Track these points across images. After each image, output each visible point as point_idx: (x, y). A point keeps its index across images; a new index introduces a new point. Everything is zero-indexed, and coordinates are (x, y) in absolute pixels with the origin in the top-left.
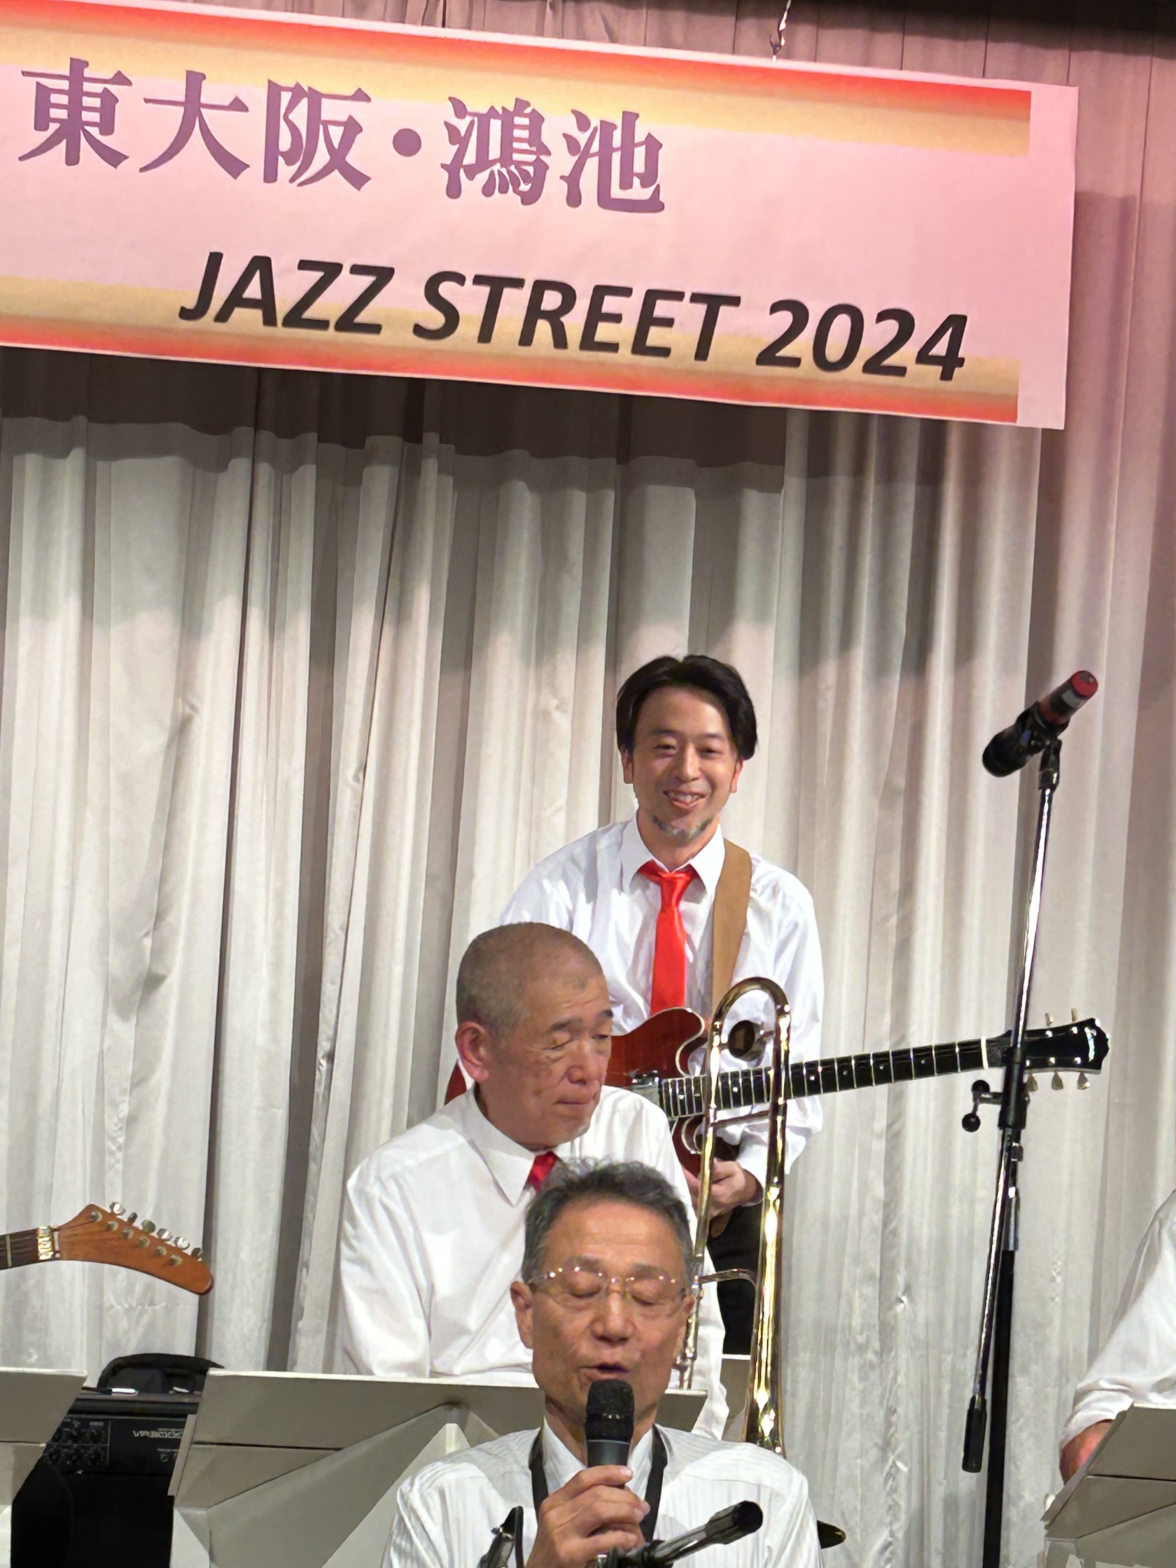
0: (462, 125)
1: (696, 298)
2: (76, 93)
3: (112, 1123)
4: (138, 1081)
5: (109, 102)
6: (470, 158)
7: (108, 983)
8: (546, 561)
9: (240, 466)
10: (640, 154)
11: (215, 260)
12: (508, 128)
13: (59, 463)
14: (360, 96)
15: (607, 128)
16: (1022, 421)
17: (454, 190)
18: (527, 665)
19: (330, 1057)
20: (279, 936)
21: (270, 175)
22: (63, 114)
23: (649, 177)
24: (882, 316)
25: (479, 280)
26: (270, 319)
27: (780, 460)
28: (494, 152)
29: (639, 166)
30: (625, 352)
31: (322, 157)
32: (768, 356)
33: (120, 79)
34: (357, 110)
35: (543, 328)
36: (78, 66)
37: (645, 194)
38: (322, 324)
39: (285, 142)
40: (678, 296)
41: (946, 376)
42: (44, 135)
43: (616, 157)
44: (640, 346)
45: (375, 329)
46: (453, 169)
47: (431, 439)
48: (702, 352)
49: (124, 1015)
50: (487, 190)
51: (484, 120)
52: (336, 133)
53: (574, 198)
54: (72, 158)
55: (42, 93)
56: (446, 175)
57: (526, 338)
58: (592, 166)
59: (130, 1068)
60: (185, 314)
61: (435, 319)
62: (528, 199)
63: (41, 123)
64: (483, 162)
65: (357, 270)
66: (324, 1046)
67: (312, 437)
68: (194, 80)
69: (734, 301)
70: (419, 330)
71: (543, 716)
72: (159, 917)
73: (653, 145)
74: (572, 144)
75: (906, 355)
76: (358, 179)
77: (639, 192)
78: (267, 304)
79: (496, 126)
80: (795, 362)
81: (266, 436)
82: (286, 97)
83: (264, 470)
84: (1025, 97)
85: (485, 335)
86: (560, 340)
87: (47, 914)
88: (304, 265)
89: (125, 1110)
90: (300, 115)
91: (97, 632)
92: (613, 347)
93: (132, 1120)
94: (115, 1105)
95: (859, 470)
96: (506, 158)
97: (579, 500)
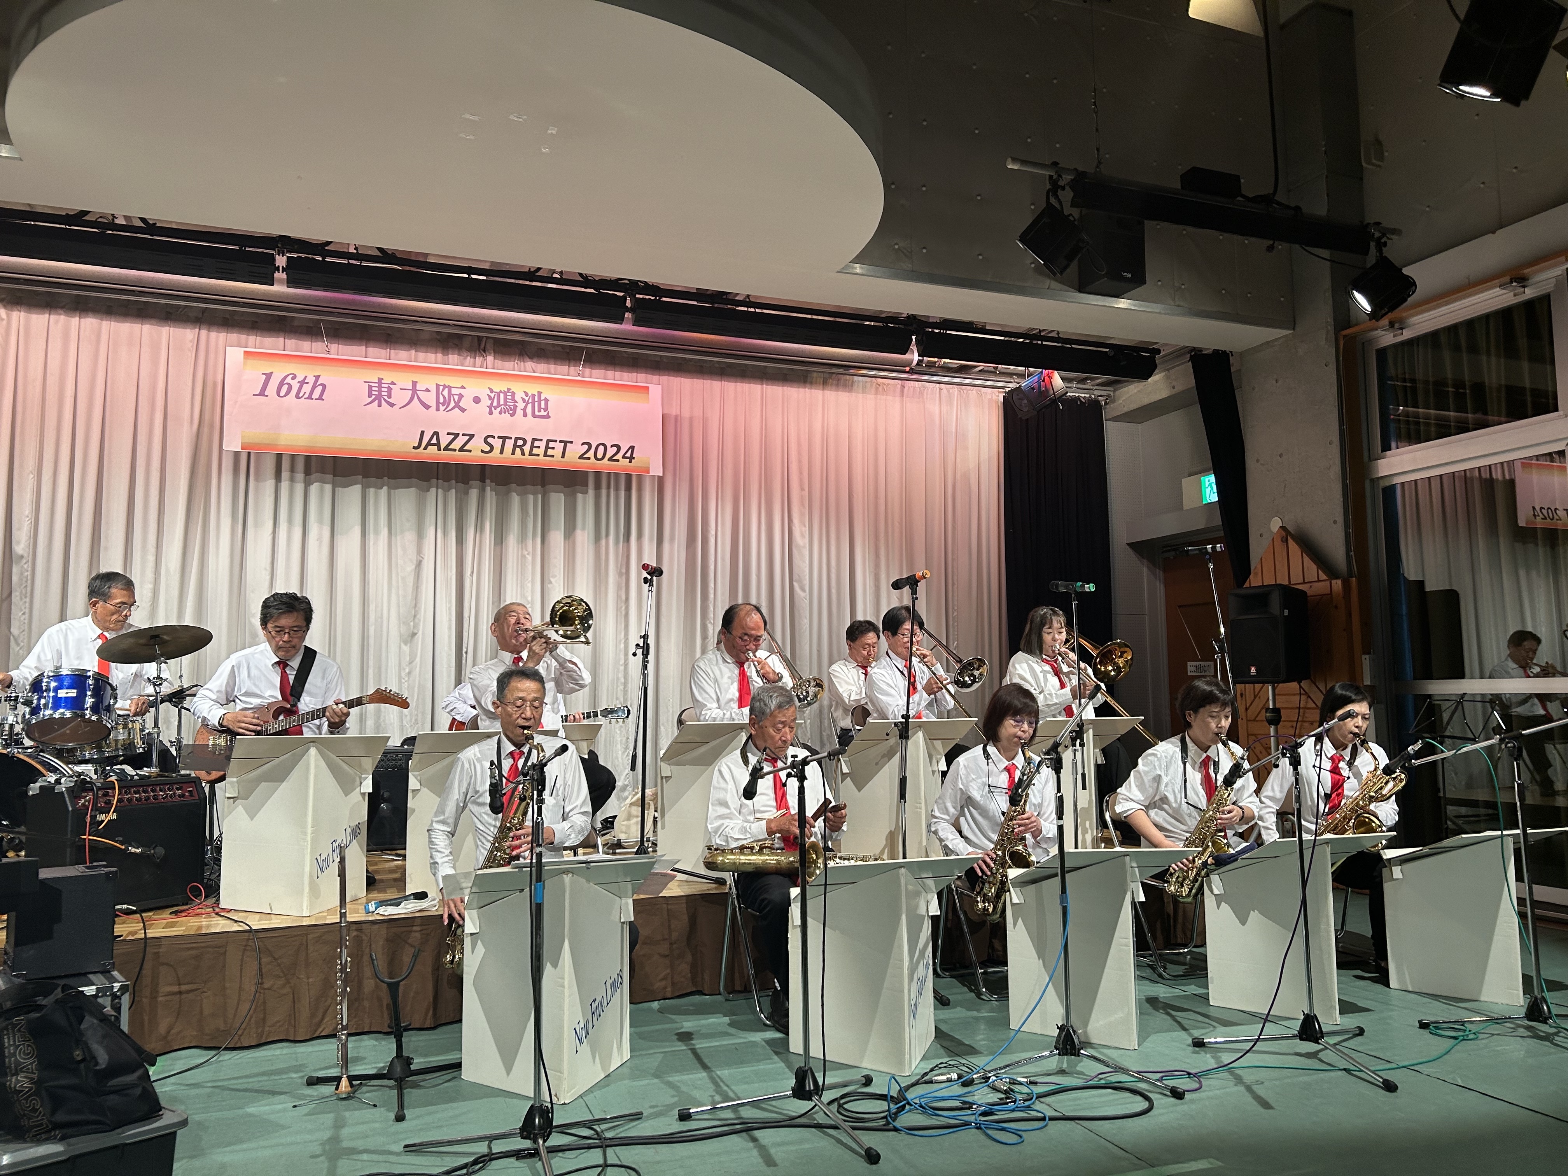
0: (492, 395)
1: (561, 441)
2: (380, 387)
3: (403, 674)
4: (411, 663)
5: (390, 389)
6: (495, 404)
7: (401, 635)
8: (522, 514)
9: (433, 490)
10: (543, 403)
11: (423, 432)
12: (505, 396)
13: (380, 491)
14: (463, 387)
15: (533, 396)
16: (651, 474)
17: (491, 413)
18: (518, 543)
19: (466, 653)
20: (450, 620)
21: (438, 409)
22: (376, 393)
23: (546, 409)
24: (612, 446)
25: (499, 437)
26: (439, 449)
27: (587, 485)
28: (502, 402)
29: (543, 406)
30: (541, 457)
31: (452, 404)
32: (581, 457)
33: (393, 383)
34: (462, 391)
35: (518, 450)
36: (380, 379)
37: (545, 413)
38: (455, 450)
39: (442, 400)
40: (556, 441)
41: (630, 462)
42: (371, 399)
43: (536, 404)
44: (545, 455)
45: (470, 451)
46: (490, 407)
47: (488, 481)
48: (563, 457)
49: (406, 644)
50: (500, 413)
51: (498, 394)
52: (456, 398)
53: (525, 415)
54: (380, 405)
55: (370, 387)
56: (488, 409)
57: (513, 453)
58: (530, 406)
59: (408, 659)
60: (414, 448)
61: (488, 448)
62: (512, 415)
63: (370, 396)
64: (499, 405)
65: (463, 435)
66: (464, 650)
67: (454, 481)
68: (415, 383)
69: (571, 442)
70: (482, 451)
71: (523, 557)
72: (415, 616)
73: (546, 400)
74: (524, 400)
75: (619, 457)
76: (463, 410)
77: (543, 413)
78: (438, 445)
79: (502, 395)
80: (589, 458)
81: (440, 481)
82: (441, 388)
83: (440, 491)
84: (647, 388)
85: (501, 453)
86: (523, 454)
87: (382, 617)
88: (448, 434)
89: (407, 671)
90: (446, 393)
91: (393, 538)
92: (538, 455)
93: (409, 673)
94: (404, 669)
95: (608, 488)
96: (505, 404)
97: (531, 497)
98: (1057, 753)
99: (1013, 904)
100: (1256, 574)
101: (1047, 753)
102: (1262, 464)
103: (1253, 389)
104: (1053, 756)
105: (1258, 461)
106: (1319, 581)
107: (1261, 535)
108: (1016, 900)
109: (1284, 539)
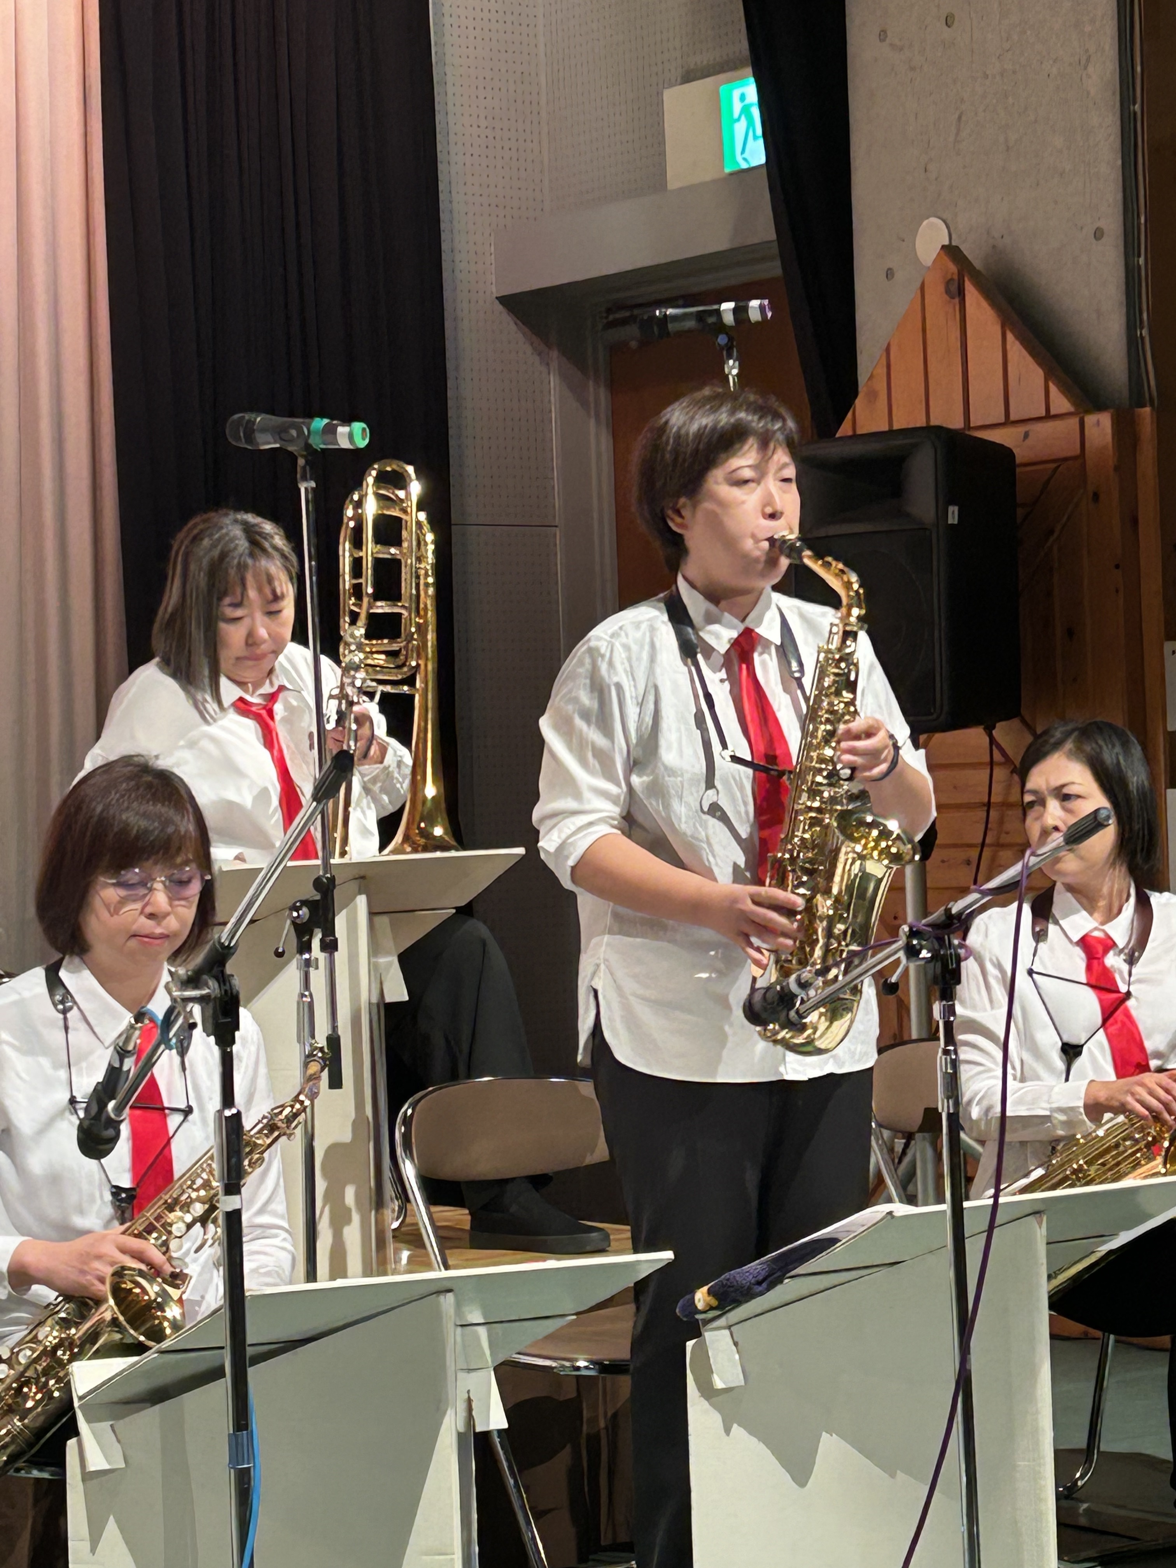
98: (223, 979)
99: (87, 1476)
100: (873, 395)
101: (192, 981)
102: (892, 45)
104: (211, 988)
105: (883, 35)
106: (1049, 416)
107: (889, 274)
108: (97, 1461)
109: (954, 288)
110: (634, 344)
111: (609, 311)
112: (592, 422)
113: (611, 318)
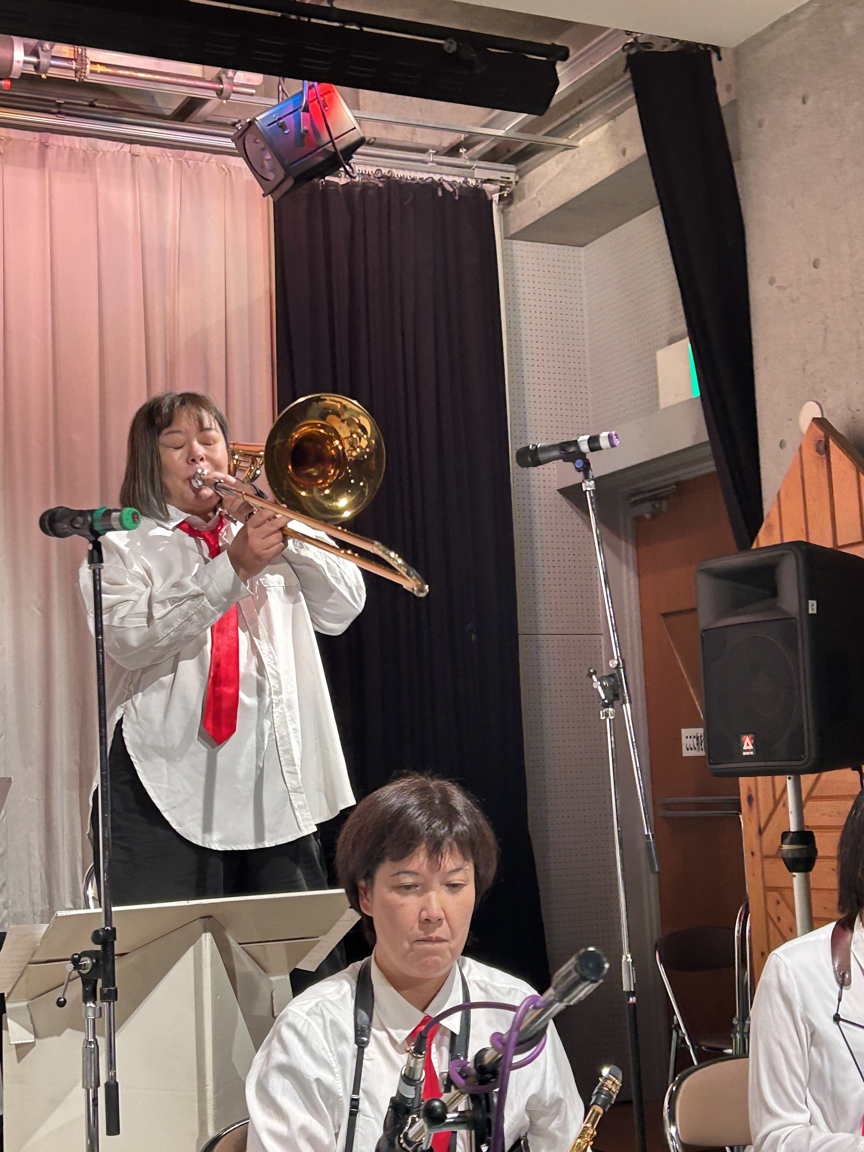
100: (770, 527)
102: (779, 288)
103: (760, 125)
105: (772, 282)
107: (782, 445)
109: (822, 448)
110: (648, 516)
111: (632, 495)
112: (624, 568)
113: (633, 500)
